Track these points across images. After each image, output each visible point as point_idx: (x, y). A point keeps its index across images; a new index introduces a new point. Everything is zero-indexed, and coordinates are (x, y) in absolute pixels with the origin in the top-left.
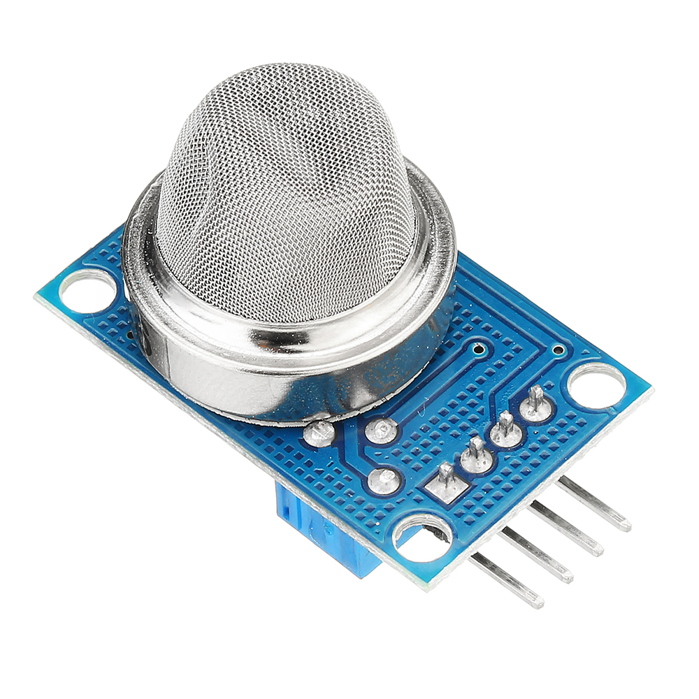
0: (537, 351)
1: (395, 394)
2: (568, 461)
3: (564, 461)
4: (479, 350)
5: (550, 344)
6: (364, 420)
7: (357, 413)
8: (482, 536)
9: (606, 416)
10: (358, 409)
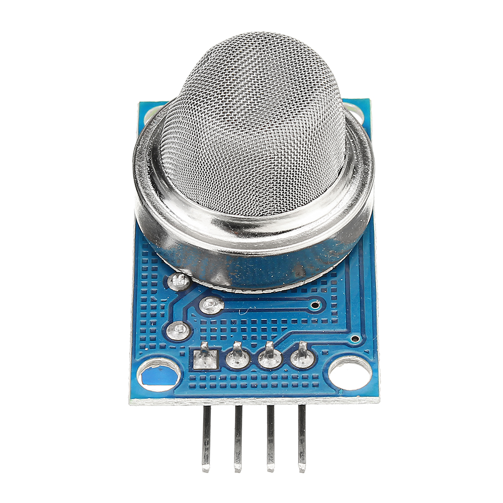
0: (345, 330)
1: (243, 293)
2: (283, 398)
3: (280, 396)
4: (315, 305)
5: (356, 331)
6: (209, 293)
7: (211, 286)
8: (189, 399)
9: (332, 392)
10: (214, 285)
